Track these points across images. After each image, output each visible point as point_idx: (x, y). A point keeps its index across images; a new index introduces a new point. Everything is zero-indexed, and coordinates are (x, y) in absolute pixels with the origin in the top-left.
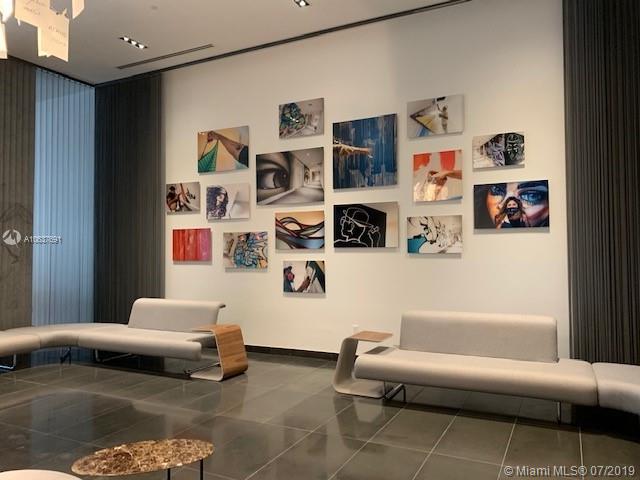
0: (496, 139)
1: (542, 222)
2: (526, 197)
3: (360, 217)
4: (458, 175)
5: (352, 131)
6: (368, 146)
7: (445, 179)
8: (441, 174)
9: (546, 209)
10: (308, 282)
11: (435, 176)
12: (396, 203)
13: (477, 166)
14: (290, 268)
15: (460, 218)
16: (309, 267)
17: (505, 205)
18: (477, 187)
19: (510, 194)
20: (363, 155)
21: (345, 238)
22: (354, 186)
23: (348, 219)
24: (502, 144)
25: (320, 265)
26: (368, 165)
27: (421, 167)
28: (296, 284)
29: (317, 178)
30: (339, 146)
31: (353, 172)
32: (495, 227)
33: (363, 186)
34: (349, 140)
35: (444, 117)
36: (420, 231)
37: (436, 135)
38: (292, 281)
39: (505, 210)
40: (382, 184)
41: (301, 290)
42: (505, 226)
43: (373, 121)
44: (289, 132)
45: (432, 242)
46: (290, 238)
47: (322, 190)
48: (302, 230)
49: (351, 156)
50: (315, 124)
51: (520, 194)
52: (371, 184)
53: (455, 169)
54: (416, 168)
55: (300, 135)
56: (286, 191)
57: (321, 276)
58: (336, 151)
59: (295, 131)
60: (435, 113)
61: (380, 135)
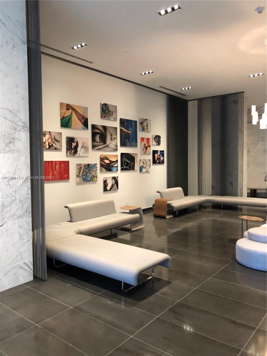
0: (157, 136)
1: (163, 162)
2: (161, 155)
3: (128, 159)
4: (150, 146)
5: (126, 123)
6: (130, 131)
7: (147, 147)
8: (146, 145)
9: (164, 159)
10: (112, 186)
11: (145, 146)
12: (137, 154)
13: (153, 144)
14: (106, 180)
15: (150, 160)
16: (113, 180)
17: (158, 157)
18: (153, 151)
19: (159, 154)
20: (129, 134)
21: (124, 167)
22: (127, 146)
23: (125, 159)
24: (157, 138)
25: (117, 178)
26: (130, 138)
27: (143, 142)
28: (108, 188)
29: (115, 140)
30: (122, 128)
31: (126, 140)
32: (156, 163)
33: (129, 146)
34: (125, 127)
35: (147, 126)
36: (142, 164)
37: (146, 132)
38: (107, 186)
39: (158, 158)
40: (134, 147)
41: (110, 190)
42: (158, 163)
43: (131, 121)
44: (105, 117)
45: (145, 168)
46: (106, 167)
47: (117, 146)
48: (111, 163)
49: (126, 134)
50: (114, 116)
51: (160, 154)
52: (131, 146)
53: (149, 144)
54: (141, 142)
55: (109, 119)
56: (104, 144)
57: (117, 183)
58: (121, 130)
59: (107, 117)
60: (145, 124)
61: (133, 128)
